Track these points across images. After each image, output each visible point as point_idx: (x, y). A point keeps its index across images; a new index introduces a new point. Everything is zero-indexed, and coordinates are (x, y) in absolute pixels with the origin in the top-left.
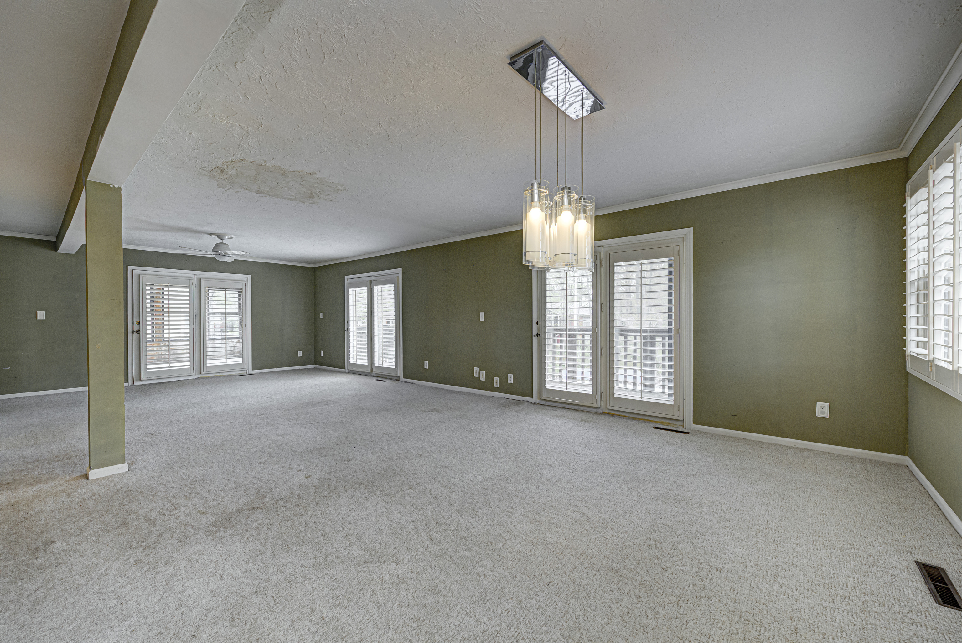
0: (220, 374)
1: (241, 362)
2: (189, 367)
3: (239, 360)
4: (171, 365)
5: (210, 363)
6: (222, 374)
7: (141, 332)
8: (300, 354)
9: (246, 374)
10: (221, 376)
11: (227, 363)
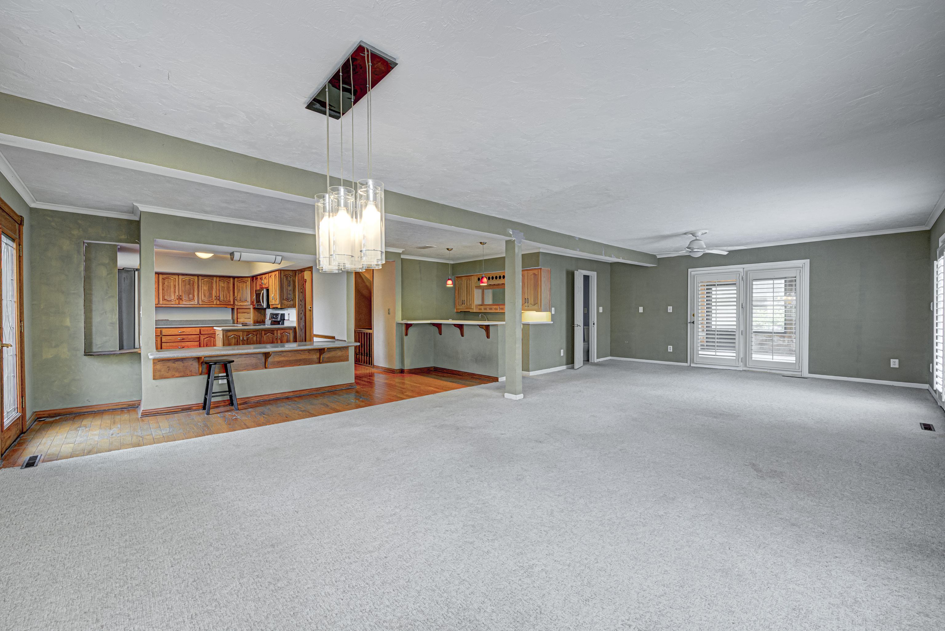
0: (769, 371)
1: (794, 362)
2: (735, 358)
3: (792, 359)
4: (718, 354)
5: (756, 357)
6: (771, 371)
7: (695, 323)
8: (895, 363)
9: (801, 376)
10: (770, 373)
11: (774, 360)
